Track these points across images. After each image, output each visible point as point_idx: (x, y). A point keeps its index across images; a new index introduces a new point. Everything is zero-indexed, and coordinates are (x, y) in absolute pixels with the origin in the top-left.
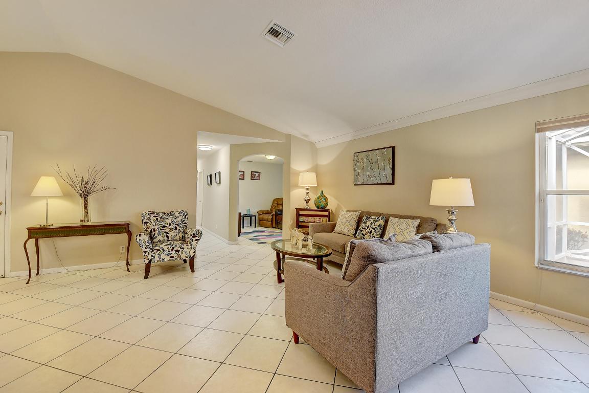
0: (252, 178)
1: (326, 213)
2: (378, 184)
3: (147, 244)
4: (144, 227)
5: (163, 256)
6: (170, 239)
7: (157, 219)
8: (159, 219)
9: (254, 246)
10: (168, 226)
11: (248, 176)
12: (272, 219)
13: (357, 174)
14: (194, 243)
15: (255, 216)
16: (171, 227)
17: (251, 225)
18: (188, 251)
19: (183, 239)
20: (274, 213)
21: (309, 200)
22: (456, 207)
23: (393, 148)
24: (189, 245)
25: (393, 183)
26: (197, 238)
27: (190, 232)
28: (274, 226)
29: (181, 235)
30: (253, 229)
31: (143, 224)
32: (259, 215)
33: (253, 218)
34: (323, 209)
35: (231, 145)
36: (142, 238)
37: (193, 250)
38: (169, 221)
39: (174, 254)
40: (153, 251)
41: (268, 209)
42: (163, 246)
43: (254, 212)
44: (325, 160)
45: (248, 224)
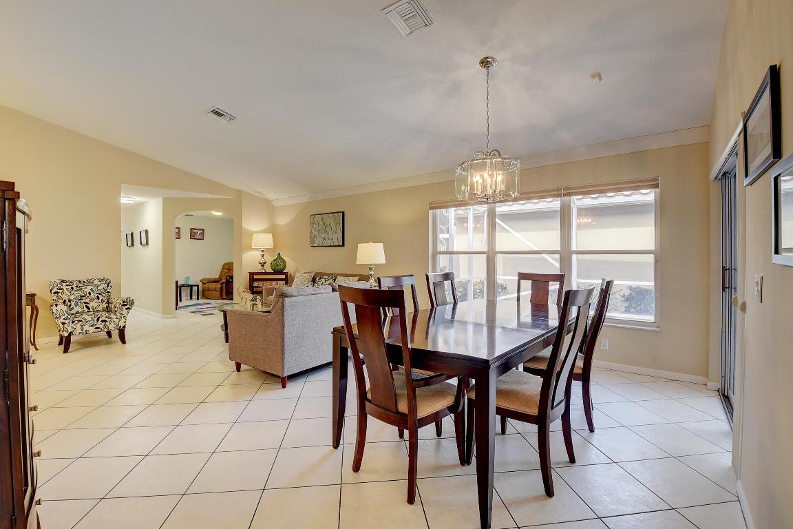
0: (193, 236)
1: (283, 277)
2: (331, 246)
3: (66, 315)
4: (55, 298)
5: (86, 328)
6: (91, 310)
7: (72, 288)
8: (75, 288)
9: (198, 318)
10: (88, 295)
11: (185, 233)
12: (221, 288)
13: (313, 236)
14: (124, 312)
15: (198, 286)
16: (92, 296)
17: (191, 298)
18: (117, 321)
19: (108, 310)
20: (224, 281)
21: (265, 263)
22: (374, 265)
23: (343, 213)
24: (118, 315)
25: (343, 245)
26: (128, 306)
27: (116, 302)
28: (224, 297)
29: (105, 305)
30: (194, 301)
31: (53, 295)
32: (204, 284)
33: (195, 288)
34: (281, 272)
35: (163, 198)
36: (59, 307)
37: (123, 320)
38: (88, 290)
39: (100, 325)
40: (73, 322)
41: (216, 276)
42: (85, 316)
43: (195, 280)
44: (283, 220)
45: (187, 296)
